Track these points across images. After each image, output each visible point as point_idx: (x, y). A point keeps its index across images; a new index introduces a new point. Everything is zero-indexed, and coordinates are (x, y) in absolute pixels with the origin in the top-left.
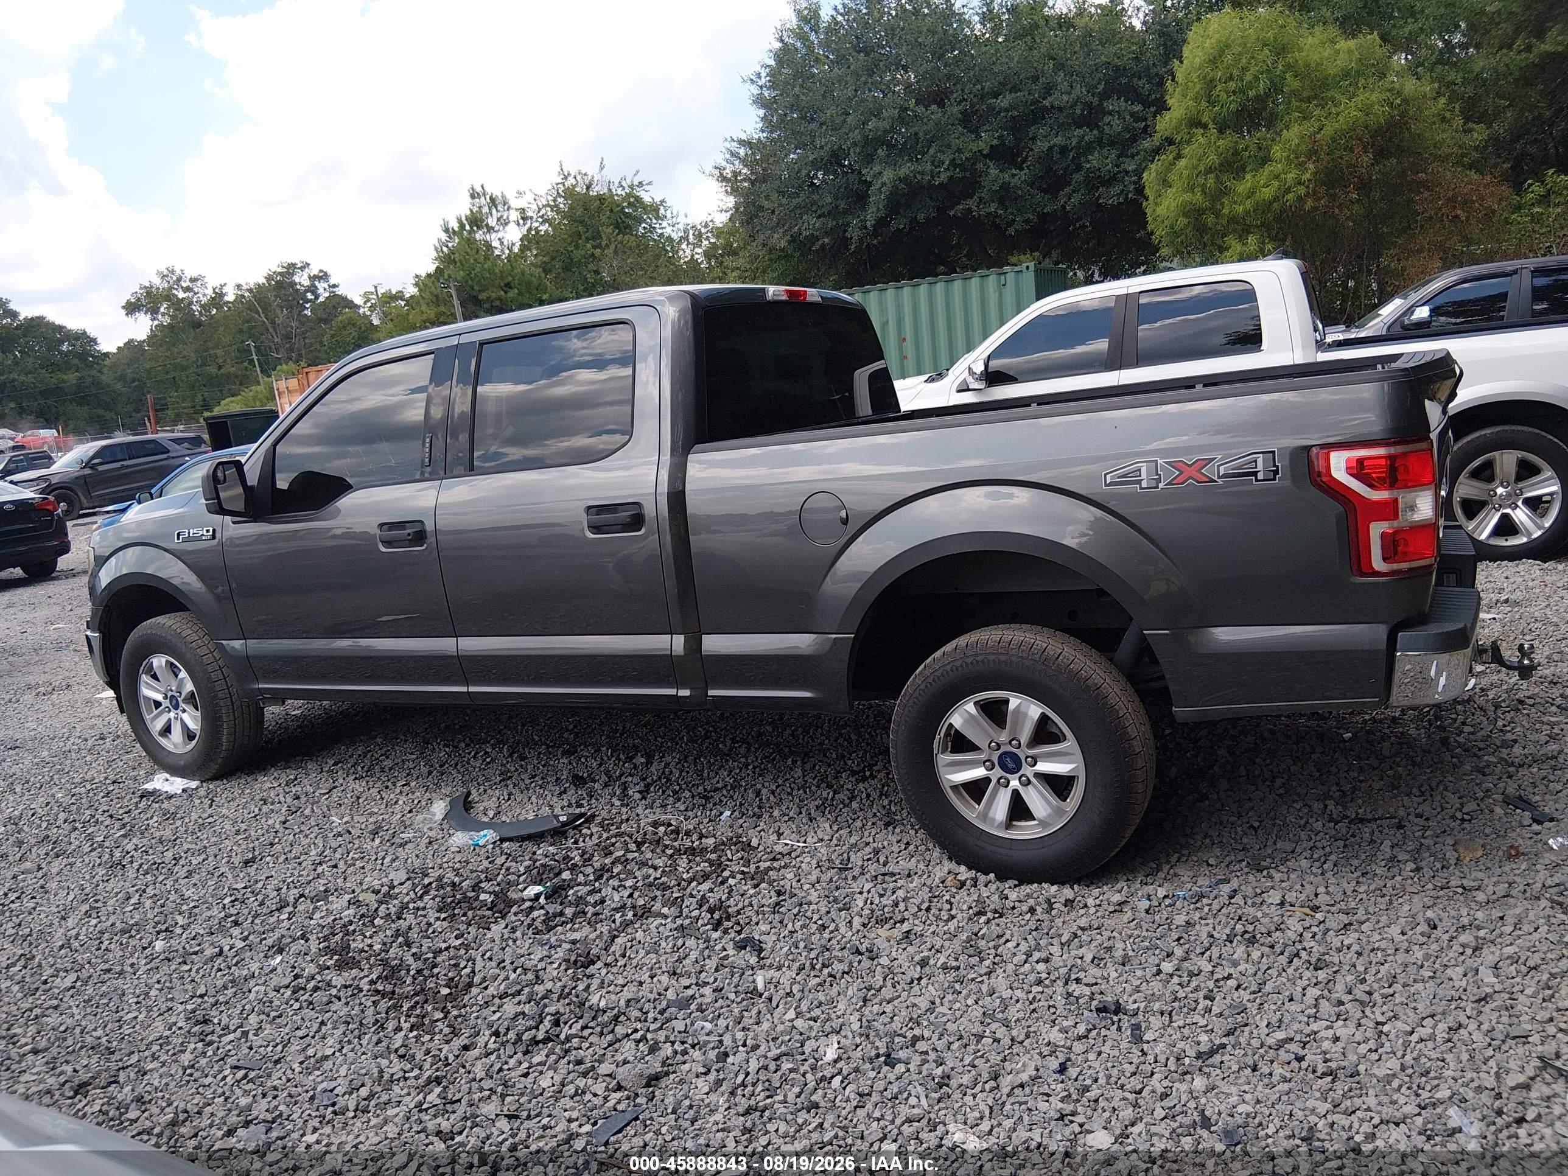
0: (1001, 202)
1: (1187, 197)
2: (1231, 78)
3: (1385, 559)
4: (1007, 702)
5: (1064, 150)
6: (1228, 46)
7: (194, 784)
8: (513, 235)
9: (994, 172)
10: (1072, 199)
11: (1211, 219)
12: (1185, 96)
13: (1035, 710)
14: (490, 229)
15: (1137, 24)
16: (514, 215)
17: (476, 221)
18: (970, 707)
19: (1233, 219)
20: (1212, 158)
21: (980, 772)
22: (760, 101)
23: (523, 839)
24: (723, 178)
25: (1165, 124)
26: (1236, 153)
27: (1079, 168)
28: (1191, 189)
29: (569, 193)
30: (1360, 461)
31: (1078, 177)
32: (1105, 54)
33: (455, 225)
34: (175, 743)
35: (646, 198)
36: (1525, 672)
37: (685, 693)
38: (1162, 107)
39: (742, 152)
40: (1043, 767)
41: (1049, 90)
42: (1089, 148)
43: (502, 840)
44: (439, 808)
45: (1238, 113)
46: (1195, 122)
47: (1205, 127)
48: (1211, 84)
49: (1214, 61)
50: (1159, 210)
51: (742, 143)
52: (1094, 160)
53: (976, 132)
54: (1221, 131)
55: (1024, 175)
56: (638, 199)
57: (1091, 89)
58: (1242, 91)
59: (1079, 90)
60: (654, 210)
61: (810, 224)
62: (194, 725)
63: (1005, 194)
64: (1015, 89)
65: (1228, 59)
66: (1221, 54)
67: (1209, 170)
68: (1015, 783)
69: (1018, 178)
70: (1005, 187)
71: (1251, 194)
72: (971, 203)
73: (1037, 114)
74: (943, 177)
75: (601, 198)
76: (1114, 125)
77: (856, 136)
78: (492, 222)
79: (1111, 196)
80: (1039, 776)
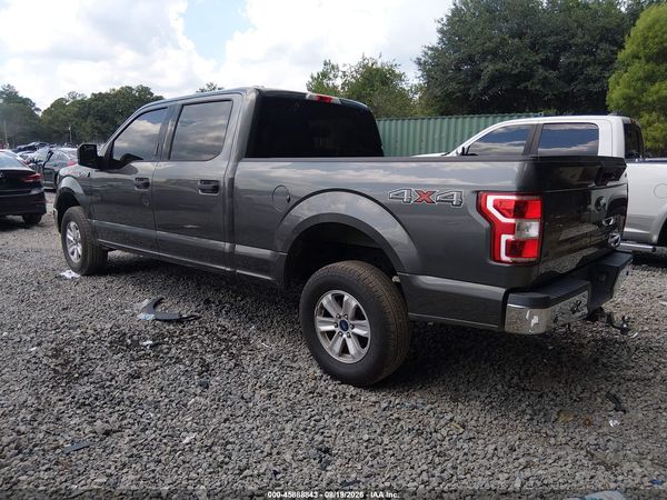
0: (544, 86)
1: (627, 91)
2: (657, 36)
3: (507, 255)
4: (343, 296)
5: (576, 64)
6: (658, 21)
7: (78, 276)
8: (339, 82)
9: (541, 71)
10: (576, 87)
11: (636, 103)
12: (633, 44)
13: (354, 303)
14: (330, 79)
15: (623, 9)
16: (340, 74)
17: (324, 75)
18: (329, 296)
19: (647, 103)
20: (641, 74)
21: (331, 328)
22: (441, 31)
23: (165, 321)
24: (420, 64)
25: (621, 55)
26: (653, 72)
27: (582, 73)
28: (629, 87)
29: (365, 66)
30: (501, 201)
31: (581, 77)
32: (602, 22)
33: (316, 76)
34: (74, 258)
35: (397, 71)
36: (624, 331)
37: (228, 269)
38: (621, 47)
39: (430, 52)
40: (356, 330)
41: (573, 36)
42: (589, 64)
43: (157, 320)
44: (146, 302)
45: (658, 54)
46: (636, 56)
47: (640, 58)
48: (646, 38)
49: (650, 28)
50: (613, 96)
51: (429, 48)
52: (590, 70)
53: (537, 52)
54: (648, 62)
55: (555, 73)
56: (393, 72)
57: (593, 37)
58: (662, 43)
59: (587, 38)
60: (400, 77)
61: (453, 86)
62: (80, 253)
63: (545, 82)
64: (557, 35)
65: (657, 27)
66: (654, 24)
67: (639, 79)
68: (345, 336)
69: (552, 74)
70: (546, 78)
71: (657, 92)
72: (529, 84)
73: (565, 47)
74: (516, 71)
75: (377, 70)
76: (602, 55)
77: (479, 49)
78: (331, 76)
79: (594, 88)
80: (355, 334)
